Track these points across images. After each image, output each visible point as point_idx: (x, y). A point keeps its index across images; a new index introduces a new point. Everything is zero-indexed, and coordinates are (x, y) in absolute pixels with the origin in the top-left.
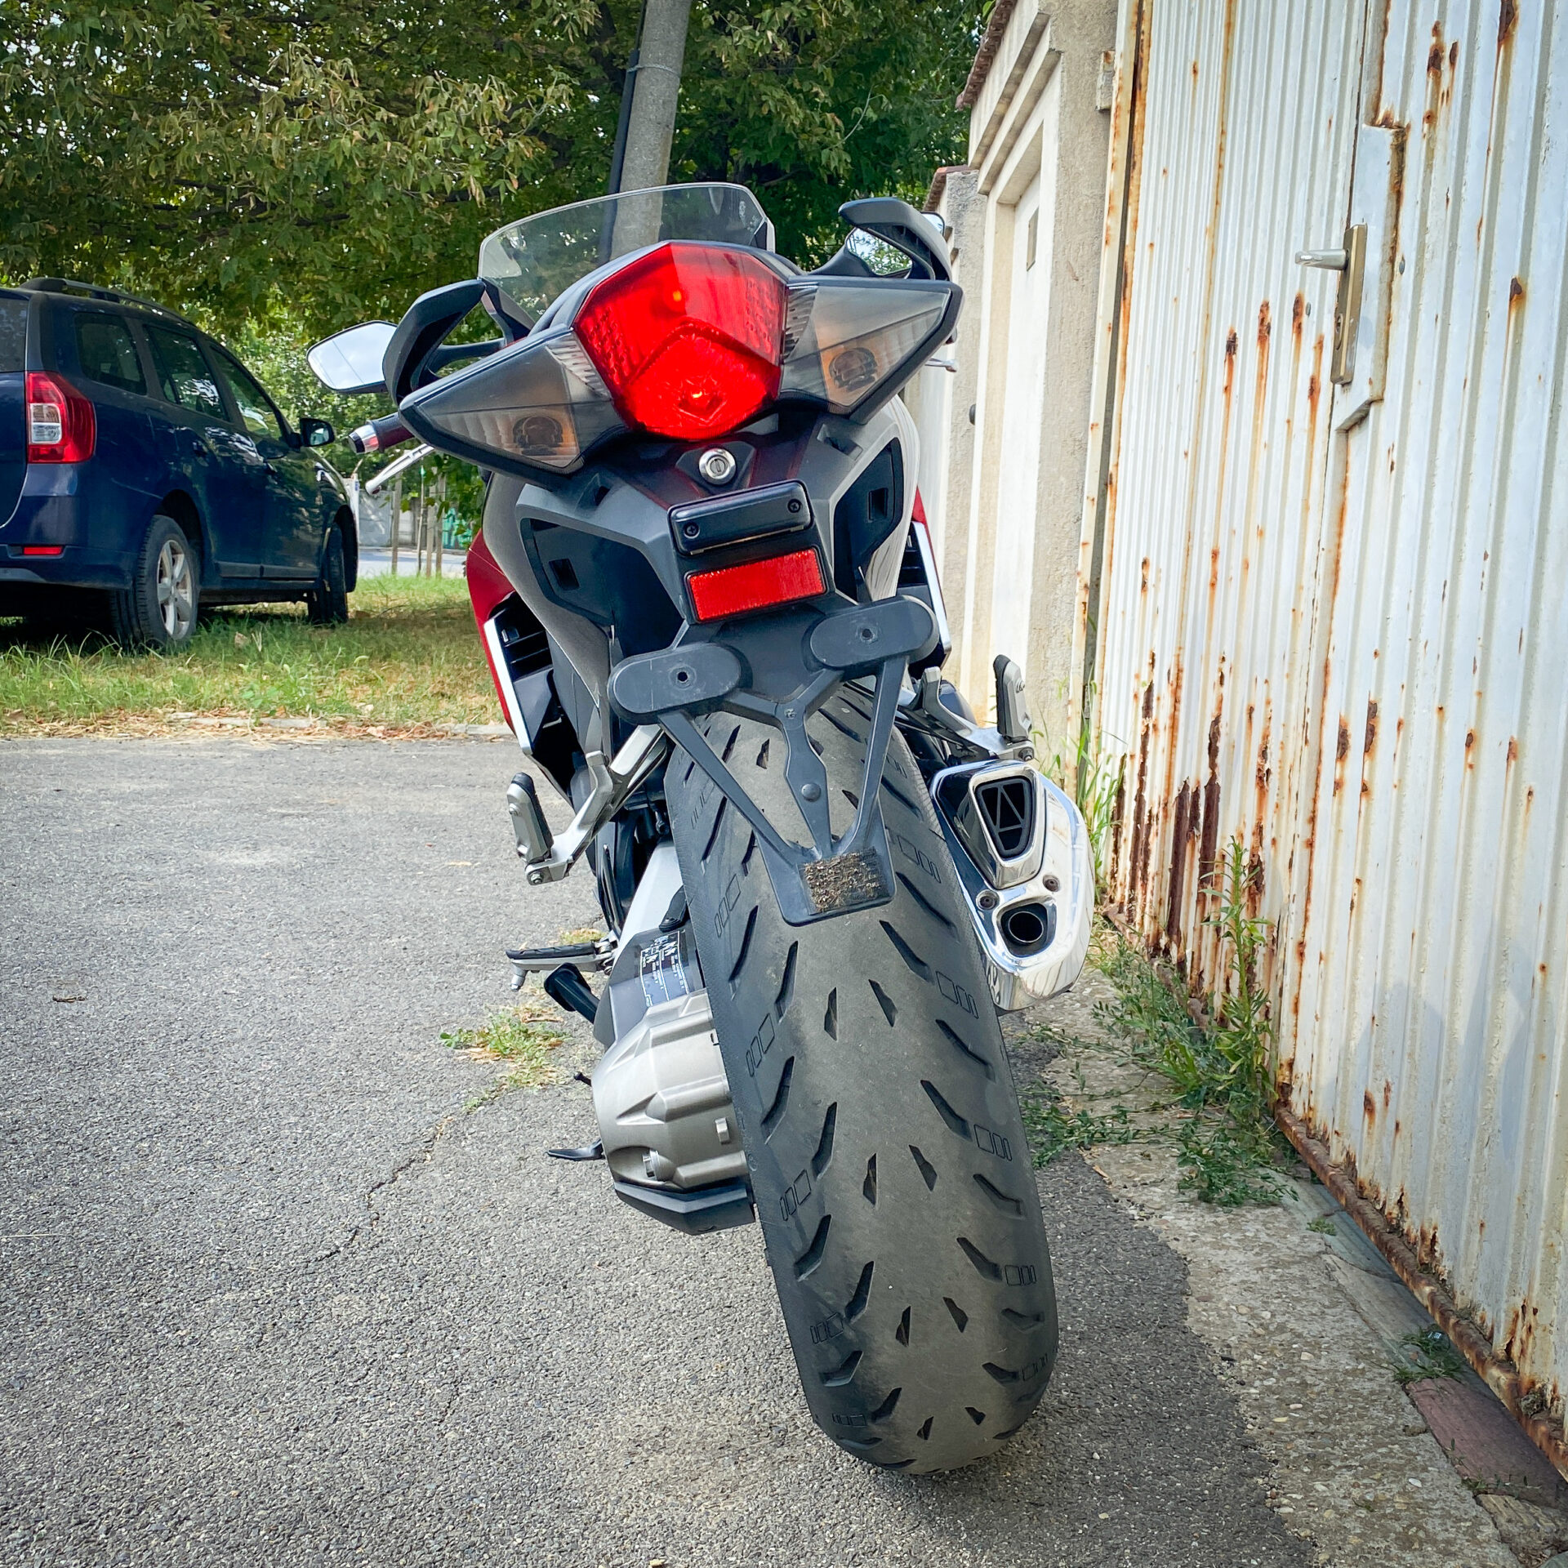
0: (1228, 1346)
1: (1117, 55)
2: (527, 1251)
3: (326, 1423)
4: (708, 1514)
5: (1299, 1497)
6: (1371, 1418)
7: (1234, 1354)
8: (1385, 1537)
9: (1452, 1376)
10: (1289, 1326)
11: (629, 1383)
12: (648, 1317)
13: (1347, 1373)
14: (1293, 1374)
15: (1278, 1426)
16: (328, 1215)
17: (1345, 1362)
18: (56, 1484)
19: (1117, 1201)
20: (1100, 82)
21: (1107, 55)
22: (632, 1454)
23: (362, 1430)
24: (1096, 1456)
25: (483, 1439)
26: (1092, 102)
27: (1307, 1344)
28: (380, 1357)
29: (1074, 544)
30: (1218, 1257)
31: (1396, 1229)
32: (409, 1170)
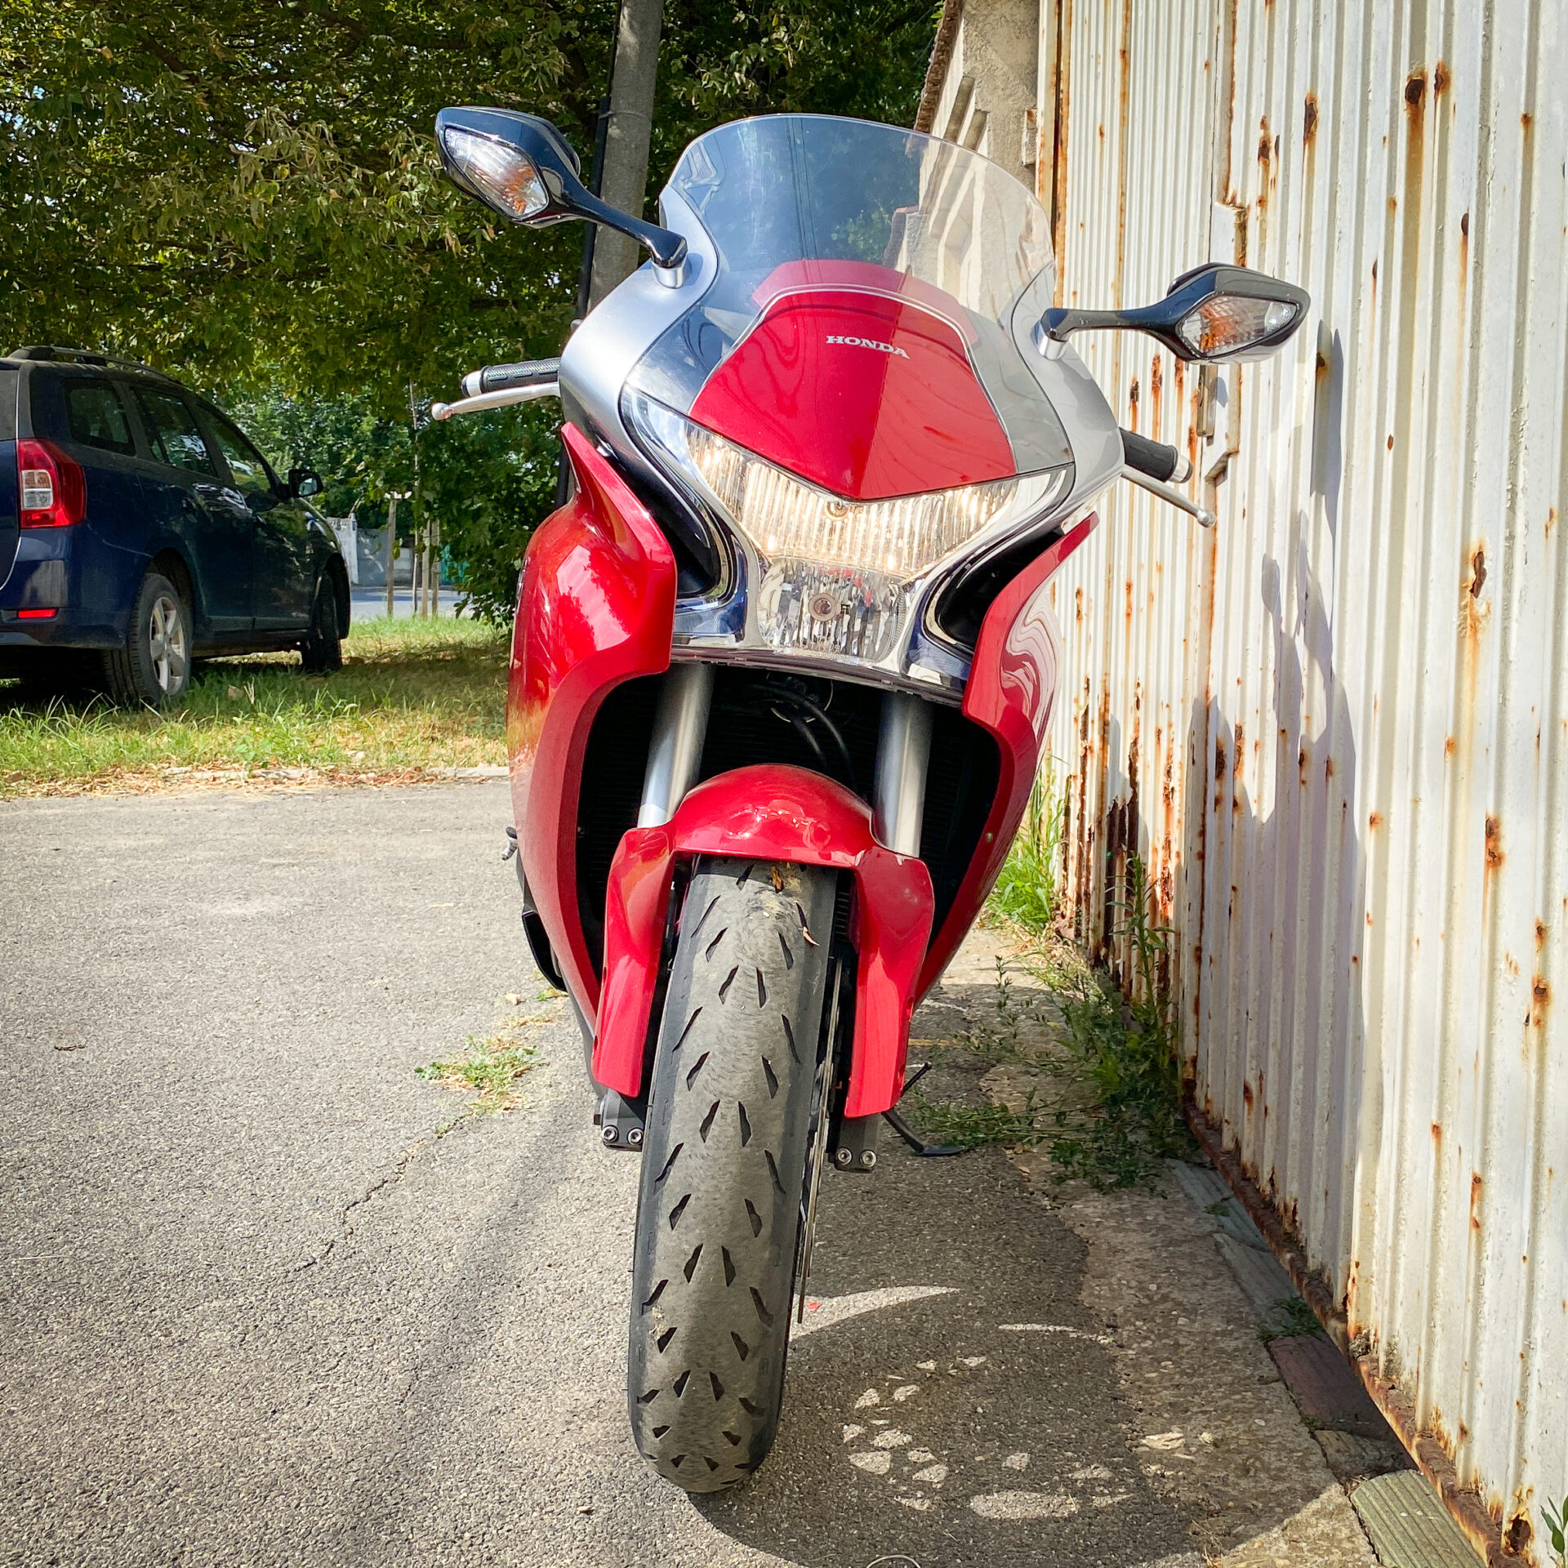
0: (1115, 1315)
1: (1039, 114)
2: (486, 1257)
3: (300, 1406)
4: (631, 1468)
5: (1156, 1438)
6: (1231, 1371)
7: (1119, 1321)
8: (1226, 1468)
9: (1313, 1334)
10: (1172, 1296)
11: (571, 1364)
12: (592, 1308)
13: (1217, 1333)
15: (1148, 1381)
16: (306, 1231)
17: (1217, 1325)
19: (1032, 1194)
21: (1030, 114)
22: (568, 1423)
23: (332, 1411)
24: (980, 1410)
25: (438, 1415)
27: (1185, 1310)
28: (349, 1350)
30: (1118, 1239)
31: (1270, 1205)
32: (382, 1190)
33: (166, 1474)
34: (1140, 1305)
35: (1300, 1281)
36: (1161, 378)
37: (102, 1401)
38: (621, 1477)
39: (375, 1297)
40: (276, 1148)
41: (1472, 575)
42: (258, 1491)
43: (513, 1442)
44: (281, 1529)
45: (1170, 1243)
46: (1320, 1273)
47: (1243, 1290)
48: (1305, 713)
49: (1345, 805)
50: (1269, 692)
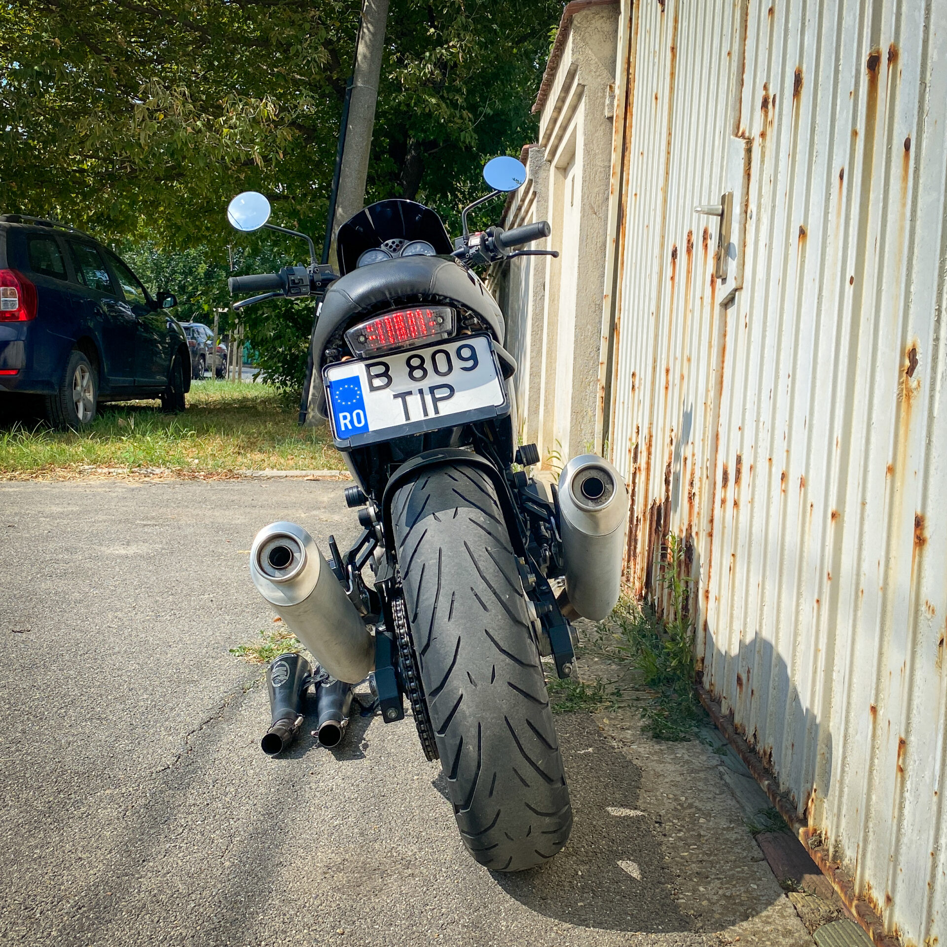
0: (660, 816)
1: (616, 87)
2: (273, 767)
3: (159, 857)
4: (364, 904)
5: (689, 894)
6: (734, 853)
7: (663, 820)
8: (734, 914)
9: (783, 831)
10: (695, 804)
11: (326, 836)
12: (339, 801)
13: (724, 829)
14: (694, 830)
15: (682, 857)
16: (164, 748)
17: (724, 824)
18: (13, 889)
19: (605, 738)
20: (607, 102)
21: (611, 87)
22: (325, 873)
23: (179, 861)
24: (580, 873)
25: (244, 866)
26: (602, 113)
27: (704, 814)
28: (190, 823)
29: (597, 363)
30: (659, 768)
31: (753, 750)
32: (209, 723)
33: (77, 898)
34: (676, 809)
35: (774, 799)
36: (692, 245)
37: (38, 851)
38: (358, 909)
39: (206, 790)
40: (145, 696)
41: (907, 363)
42: (133, 911)
43: (291, 885)
44: (148, 935)
45: (692, 772)
46: (787, 793)
47: (738, 802)
48: (785, 448)
49: (812, 506)
50: (760, 435)
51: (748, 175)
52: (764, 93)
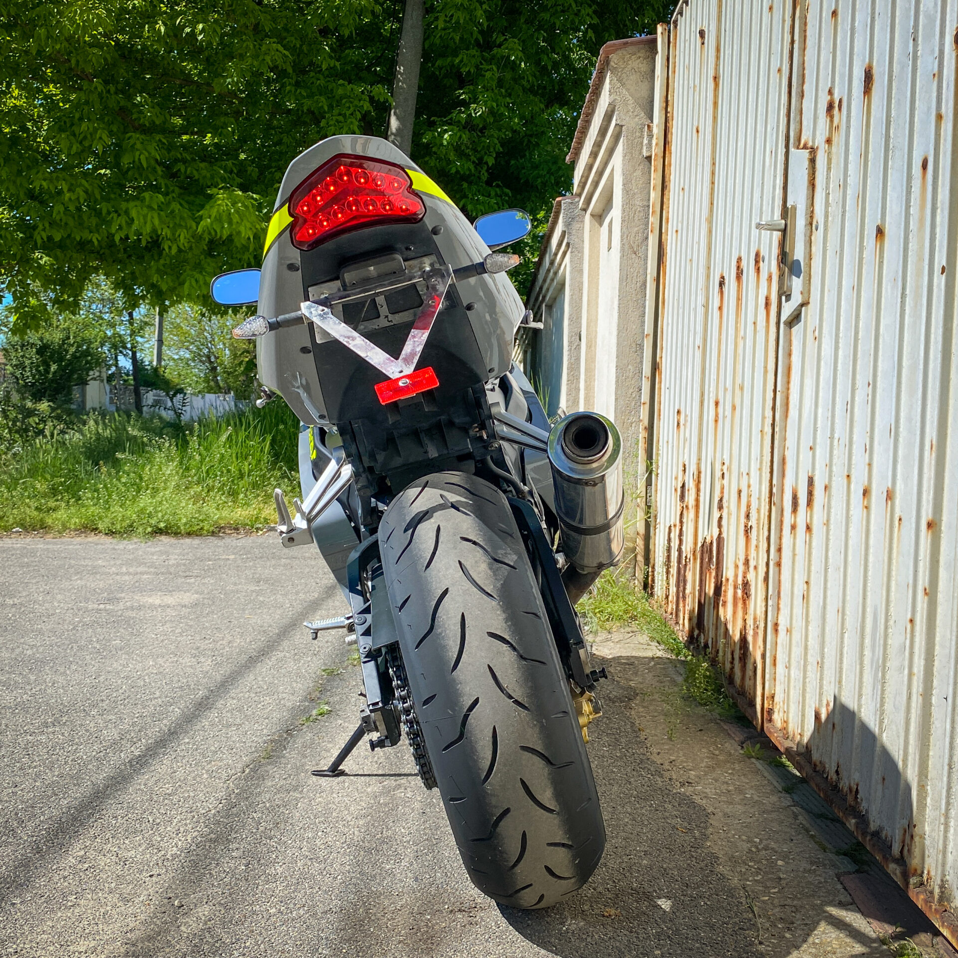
0: (734, 858)
1: (654, 127)
10: (770, 846)
13: (805, 872)
14: (772, 873)
17: (804, 866)
20: (645, 141)
21: (649, 126)
26: (641, 153)
27: (781, 856)
29: (638, 404)
31: (836, 788)
34: (750, 851)
35: (864, 837)
36: (742, 270)
45: (764, 813)
46: (878, 831)
48: (867, 461)
49: (900, 519)
50: (835, 452)
51: (812, 185)
52: (829, 97)
